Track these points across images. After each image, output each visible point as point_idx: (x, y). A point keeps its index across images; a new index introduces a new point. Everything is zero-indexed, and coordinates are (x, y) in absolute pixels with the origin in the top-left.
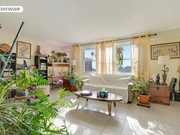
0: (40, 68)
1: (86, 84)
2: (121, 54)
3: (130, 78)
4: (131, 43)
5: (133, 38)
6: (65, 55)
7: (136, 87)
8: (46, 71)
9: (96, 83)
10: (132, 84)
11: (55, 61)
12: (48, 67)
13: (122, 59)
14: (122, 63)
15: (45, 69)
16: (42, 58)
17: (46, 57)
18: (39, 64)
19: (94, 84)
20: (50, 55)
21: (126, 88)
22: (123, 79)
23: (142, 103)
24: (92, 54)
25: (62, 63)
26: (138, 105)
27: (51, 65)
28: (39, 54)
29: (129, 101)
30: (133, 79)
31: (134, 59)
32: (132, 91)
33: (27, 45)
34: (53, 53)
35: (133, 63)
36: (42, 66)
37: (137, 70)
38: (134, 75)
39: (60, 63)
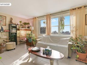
0: (12, 31)
1: (39, 42)
2: (63, 22)
3: (69, 38)
4: (70, 14)
5: (72, 10)
6: (28, 24)
7: (75, 47)
8: (16, 34)
9: (46, 41)
10: (71, 44)
11: (22, 28)
12: (17, 31)
13: (64, 25)
14: (63, 28)
15: (15, 32)
16: (13, 25)
17: (16, 25)
18: (11, 29)
19: (44, 42)
20: (19, 24)
21: (67, 46)
22: (64, 39)
23: (81, 60)
24: (44, 23)
25: (27, 29)
26: (76, 60)
27: (19, 30)
28: (12, 23)
29: (69, 56)
30: (71, 39)
31: (73, 25)
32: (71, 49)
33: (3, 17)
34: (21, 22)
35: (72, 28)
36: (13, 30)
37: (74, 33)
38: (72, 36)
39: (25, 29)
